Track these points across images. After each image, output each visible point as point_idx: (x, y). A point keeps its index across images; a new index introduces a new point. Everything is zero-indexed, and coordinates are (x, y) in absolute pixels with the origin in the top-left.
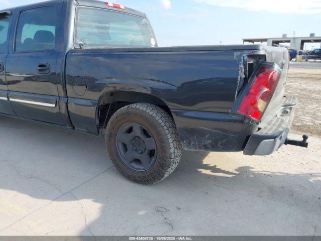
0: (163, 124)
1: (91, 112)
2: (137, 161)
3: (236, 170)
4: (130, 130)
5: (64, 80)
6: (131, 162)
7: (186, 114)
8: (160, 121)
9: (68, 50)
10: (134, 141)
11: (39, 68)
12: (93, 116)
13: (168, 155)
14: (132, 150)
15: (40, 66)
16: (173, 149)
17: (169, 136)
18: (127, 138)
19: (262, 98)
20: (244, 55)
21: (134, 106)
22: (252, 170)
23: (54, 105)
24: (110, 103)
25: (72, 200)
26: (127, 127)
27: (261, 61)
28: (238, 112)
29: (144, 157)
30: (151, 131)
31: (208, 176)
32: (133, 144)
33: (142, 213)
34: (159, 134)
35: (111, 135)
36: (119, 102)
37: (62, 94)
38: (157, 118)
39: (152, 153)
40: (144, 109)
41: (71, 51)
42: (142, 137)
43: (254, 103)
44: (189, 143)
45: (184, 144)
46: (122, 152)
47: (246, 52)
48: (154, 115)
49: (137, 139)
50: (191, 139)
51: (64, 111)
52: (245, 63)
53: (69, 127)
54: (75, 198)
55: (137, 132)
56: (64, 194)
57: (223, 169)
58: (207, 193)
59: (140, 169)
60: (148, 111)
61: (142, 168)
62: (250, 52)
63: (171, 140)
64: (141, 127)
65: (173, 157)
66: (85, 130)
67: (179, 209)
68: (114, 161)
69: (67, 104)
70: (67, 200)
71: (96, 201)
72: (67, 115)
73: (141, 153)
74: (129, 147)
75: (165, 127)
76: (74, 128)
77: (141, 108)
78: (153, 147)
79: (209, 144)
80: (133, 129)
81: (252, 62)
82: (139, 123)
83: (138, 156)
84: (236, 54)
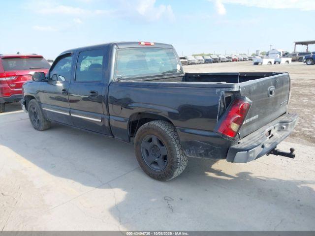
0: (172, 137)
1: (125, 126)
2: (155, 163)
3: (237, 175)
4: (150, 141)
5: (107, 101)
6: (151, 164)
7: (187, 131)
8: (170, 135)
9: (110, 81)
10: (153, 148)
11: (91, 94)
12: (126, 128)
13: (175, 160)
14: (153, 155)
15: (92, 92)
16: (179, 155)
17: (176, 146)
18: (149, 146)
19: (235, 122)
20: (222, 92)
21: (152, 123)
22: (250, 175)
23: (100, 121)
24: (139, 119)
25: (108, 188)
26: (148, 138)
27: (237, 94)
28: (219, 131)
29: (160, 161)
30: (164, 142)
31: (212, 178)
32: (153, 150)
33: (153, 200)
34: (169, 144)
35: (137, 144)
36: (146, 119)
37: (106, 113)
38: (168, 132)
39: (165, 158)
40: (159, 126)
41: (112, 82)
42: (159, 146)
43: (229, 125)
44: (190, 151)
45: (186, 152)
46: (145, 156)
47: (224, 89)
48: (166, 130)
49: (155, 146)
50: (191, 148)
51: (107, 124)
52: (223, 97)
53: (110, 137)
54: (111, 188)
55: (155, 142)
56: (104, 184)
57: (226, 173)
58: (206, 190)
59: (157, 169)
60: (162, 127)
61: (159, 168)
62: (227, 90)
63: (177, 149)
64: (158, 139)
65: (179, 161)
66: (120, 139)
67: (181, 199)
68: (140, 162)
69: (109, 119)
70: (105, 188)
71: (124, 190)
72: (109, 127)
73: (159, 157)
74: (150, 153)
75: (173, 139)
76: (114, 137)
77: (157, 125)
78: (166, 153)
79: (203, 153)
80: (153, 140)
81: (230, 96)
82: (155, 136)
83: (156, 159)
84: (218, 90)
